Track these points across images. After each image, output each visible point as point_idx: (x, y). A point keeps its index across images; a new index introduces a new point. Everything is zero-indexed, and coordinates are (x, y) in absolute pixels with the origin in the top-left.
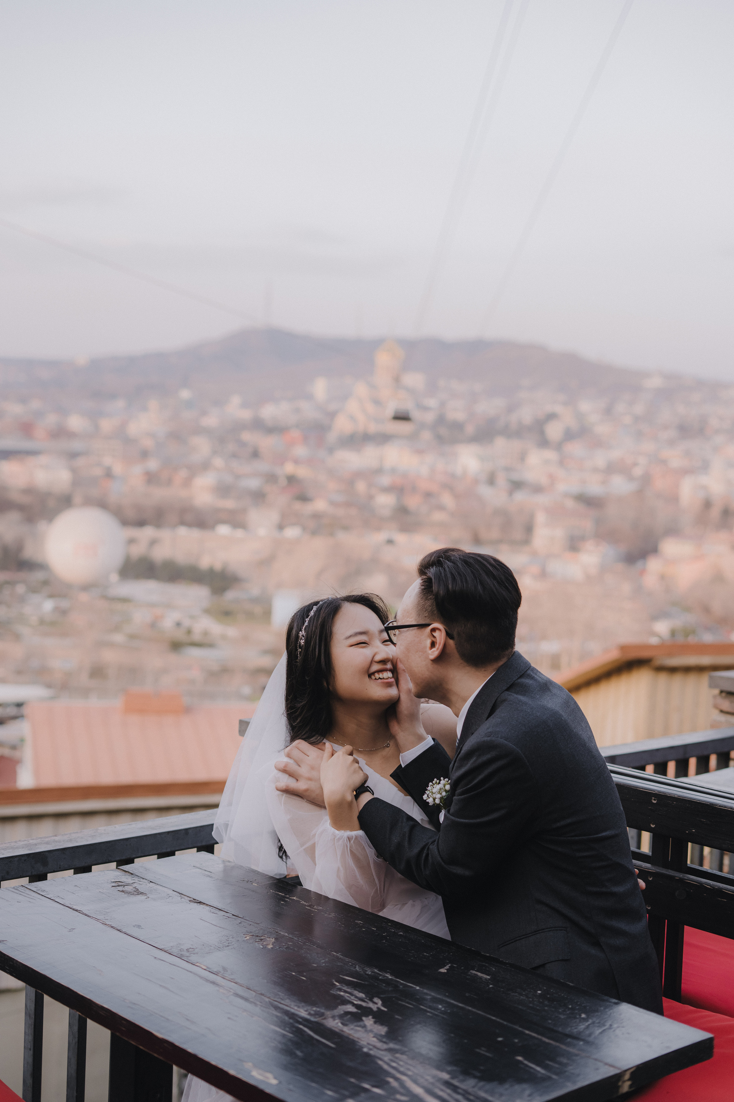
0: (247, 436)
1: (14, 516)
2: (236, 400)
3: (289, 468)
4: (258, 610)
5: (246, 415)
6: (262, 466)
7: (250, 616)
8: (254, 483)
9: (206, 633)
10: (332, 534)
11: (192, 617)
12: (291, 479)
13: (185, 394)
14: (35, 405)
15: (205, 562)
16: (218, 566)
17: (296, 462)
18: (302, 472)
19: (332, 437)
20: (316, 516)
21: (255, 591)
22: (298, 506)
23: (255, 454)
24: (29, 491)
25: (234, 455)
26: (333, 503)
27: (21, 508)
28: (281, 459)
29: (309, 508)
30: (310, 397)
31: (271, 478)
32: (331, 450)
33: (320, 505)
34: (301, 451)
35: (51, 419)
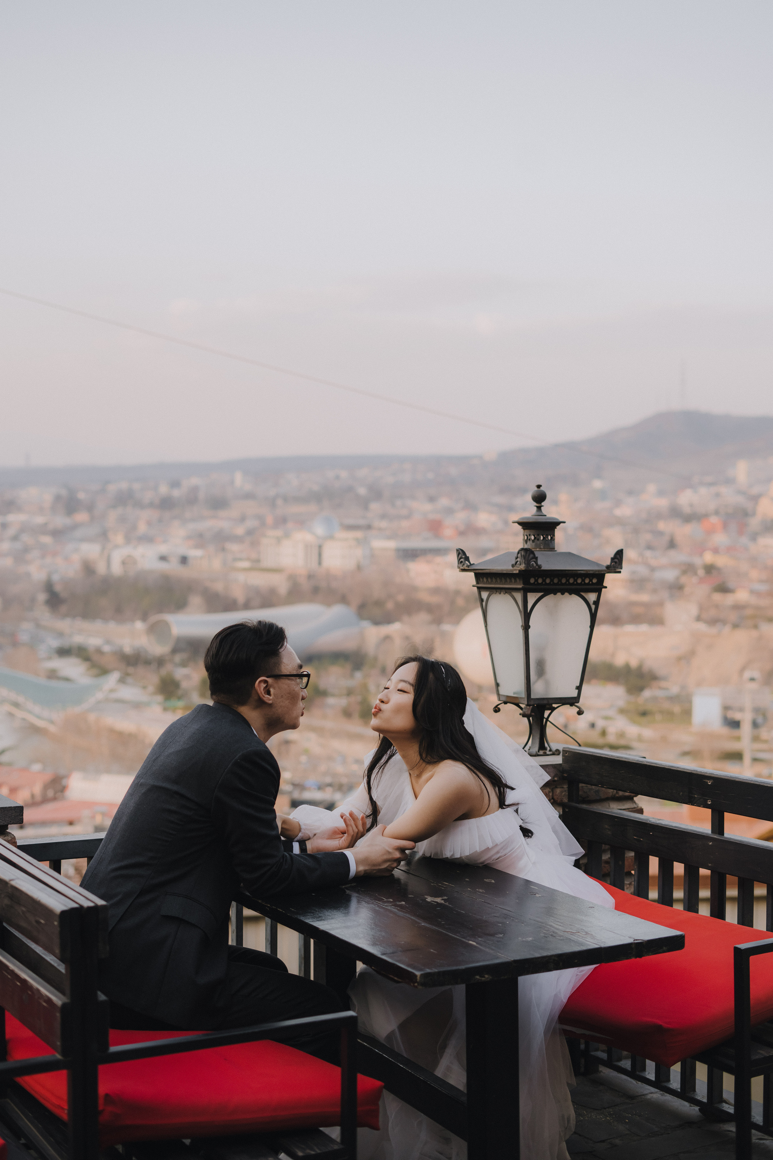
0: (662, 526)
1: (423, 617)
2: (652, 488)
3: (709, 558)
4: (677, 709)
5: (663, 503)
6: (679, 556)
7: (669, 716)
8: (670, 575)
9: (621, 735)
10: (756, 627)
11: (607, 718)
12: (710, 569)
13: (597, 484)
14: (444, 502)
15: (620, 660)
16: (634, 663)
17: (716, 551)
18: (721, 561)
19: (754, 523)
20: (737, 607)
21: (675, 690)
22: (717, 597)
23: (672, 545)
24: (436, 591)
25: (649, 547)
26: (752, 592)
27: (429, 608)
28: (700, 549)
29: (729, 599)
30: (729, 481)
31: (688, 569)
32: (754, 537)
33: (742, 596)
34: (720, 539)
35: (460, 517)
